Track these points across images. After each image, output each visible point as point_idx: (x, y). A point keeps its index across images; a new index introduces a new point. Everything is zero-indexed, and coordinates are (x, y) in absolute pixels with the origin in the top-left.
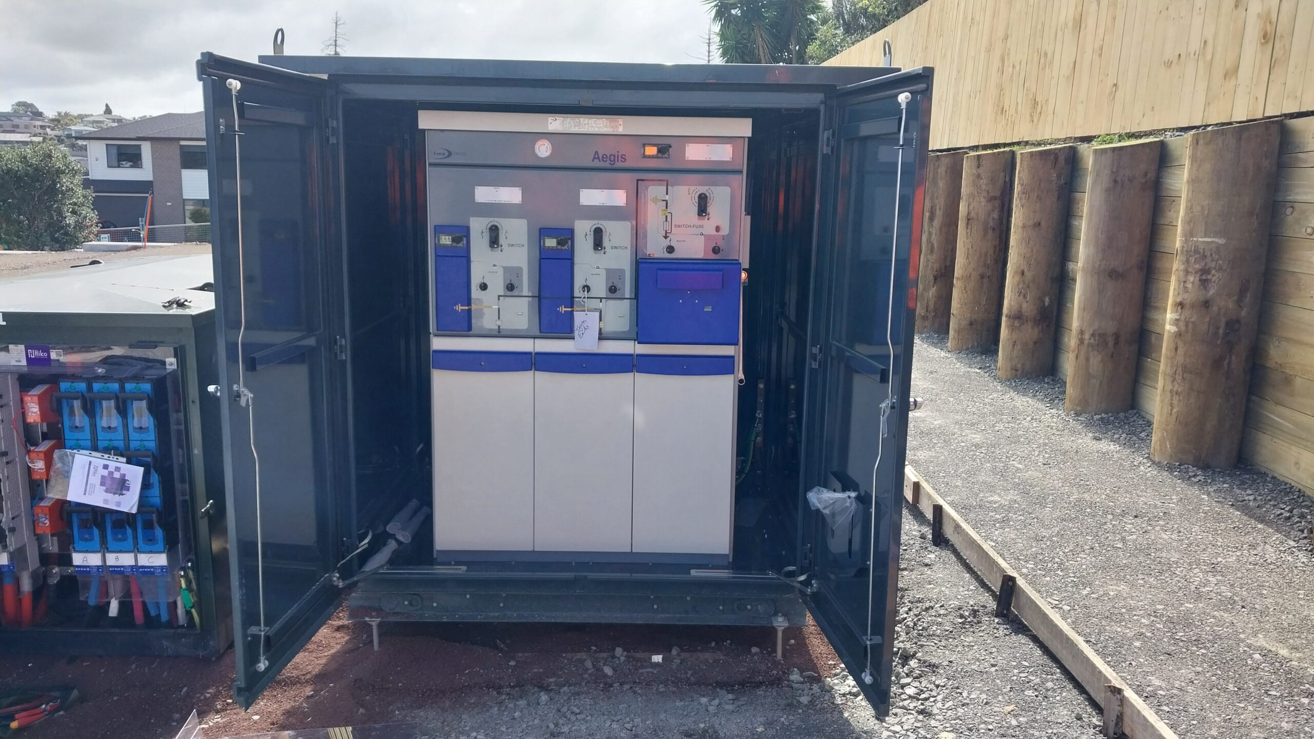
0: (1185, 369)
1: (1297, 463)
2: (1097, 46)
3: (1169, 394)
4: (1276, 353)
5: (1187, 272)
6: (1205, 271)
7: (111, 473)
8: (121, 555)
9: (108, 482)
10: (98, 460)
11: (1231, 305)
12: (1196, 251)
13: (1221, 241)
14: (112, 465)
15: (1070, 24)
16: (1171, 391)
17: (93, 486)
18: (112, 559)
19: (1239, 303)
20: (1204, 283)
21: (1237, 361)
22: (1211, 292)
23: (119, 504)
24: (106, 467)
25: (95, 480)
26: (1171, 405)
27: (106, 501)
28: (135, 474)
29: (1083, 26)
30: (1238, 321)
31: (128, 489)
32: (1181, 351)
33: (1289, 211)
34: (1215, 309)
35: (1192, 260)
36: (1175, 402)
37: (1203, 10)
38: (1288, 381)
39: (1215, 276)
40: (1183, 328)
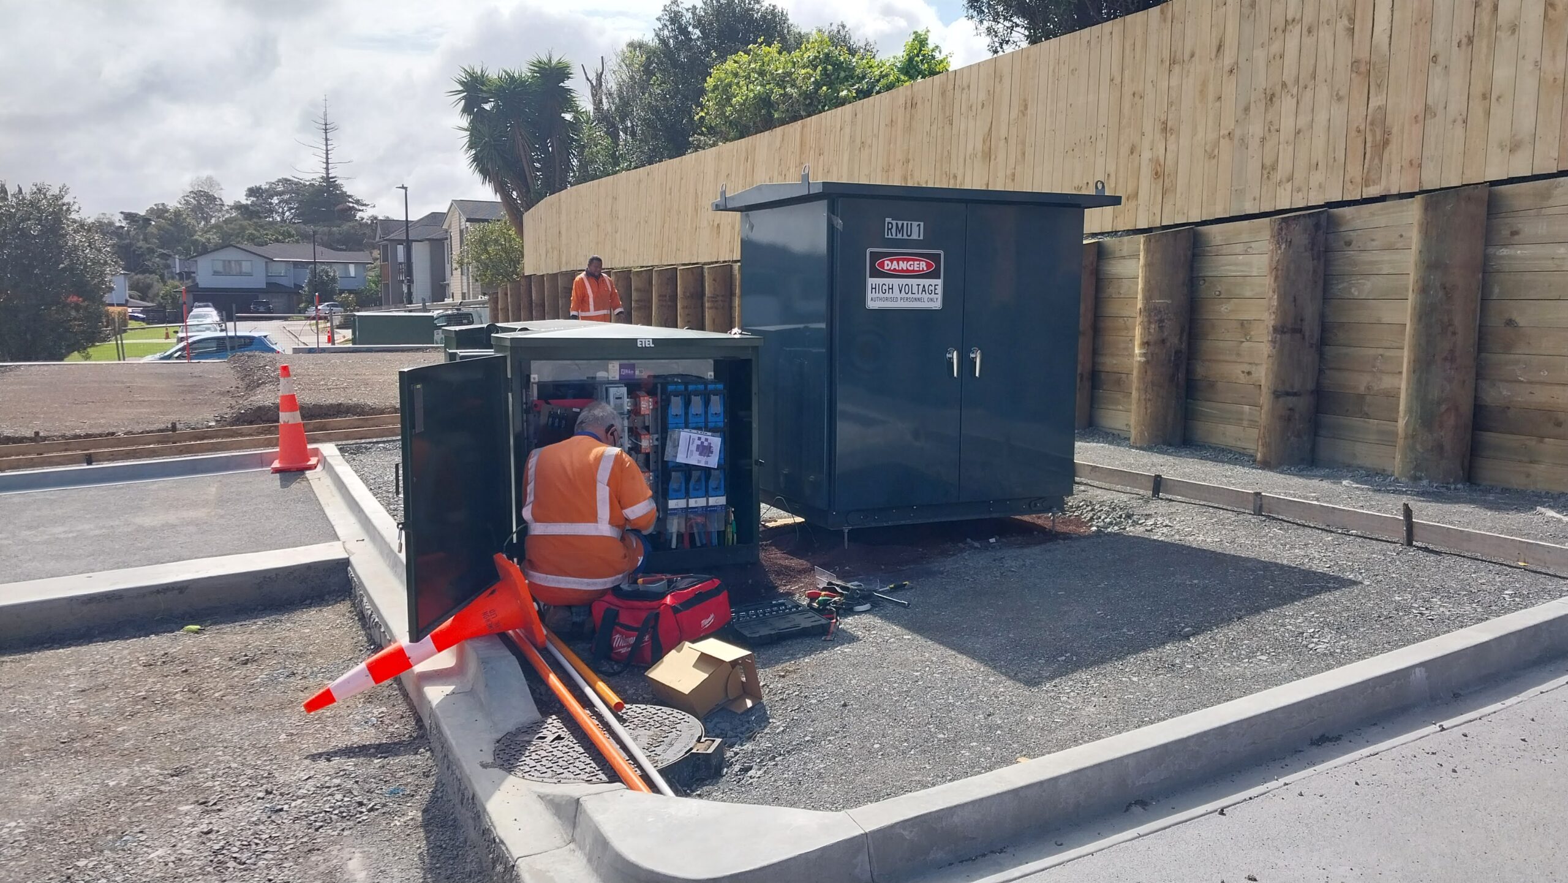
0: (1153, 384)
1: (1224, 434)
2: (1009, 172)
3: (1143, 402)
4: (1200, 370)
5: (1150, 322)
6: (1161, 321)
7: (702, 443)
8: (698, 499)
9: (701, 448)
10: (695, 435)
11: (1177, 341)
12: (1155, 309)
13: (1169, 302)
14: (703, 438)
15: (979, 155)
16: (1145, 399)
17: (692, 451)
18: (693, 503)
19: (1180, 339)
20: (1161, 328)
21: (1181, 376)
22: (1166, 334)
23: (707, 462)
24: (699, 439)
25: (693, 448)
26: (1146, 408)
27: (699, 461)
28: (716, 442)
29: (993, 157)
30: (1181, 352)
31: (712, 452)
32: (1149, 373)
33: (1202, 282)
34: (1168, 344)
35: (1153, 314)
36: (1148, 406)
37: (1104, 153)
38: (1212, 385)
39: (1167, 323)
40: (1150, 358)
